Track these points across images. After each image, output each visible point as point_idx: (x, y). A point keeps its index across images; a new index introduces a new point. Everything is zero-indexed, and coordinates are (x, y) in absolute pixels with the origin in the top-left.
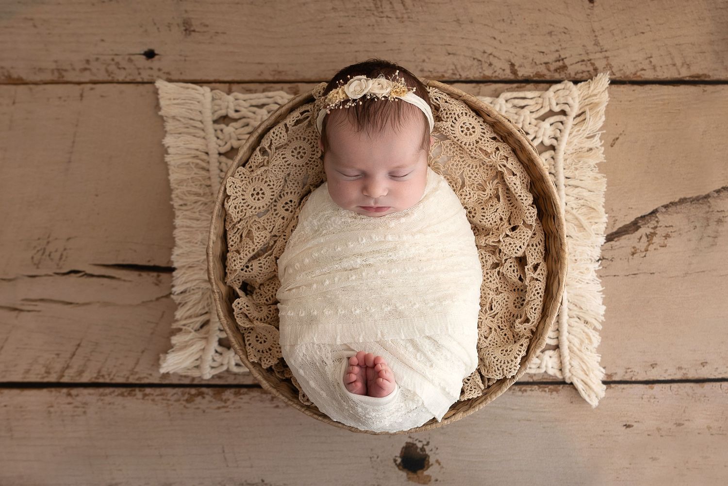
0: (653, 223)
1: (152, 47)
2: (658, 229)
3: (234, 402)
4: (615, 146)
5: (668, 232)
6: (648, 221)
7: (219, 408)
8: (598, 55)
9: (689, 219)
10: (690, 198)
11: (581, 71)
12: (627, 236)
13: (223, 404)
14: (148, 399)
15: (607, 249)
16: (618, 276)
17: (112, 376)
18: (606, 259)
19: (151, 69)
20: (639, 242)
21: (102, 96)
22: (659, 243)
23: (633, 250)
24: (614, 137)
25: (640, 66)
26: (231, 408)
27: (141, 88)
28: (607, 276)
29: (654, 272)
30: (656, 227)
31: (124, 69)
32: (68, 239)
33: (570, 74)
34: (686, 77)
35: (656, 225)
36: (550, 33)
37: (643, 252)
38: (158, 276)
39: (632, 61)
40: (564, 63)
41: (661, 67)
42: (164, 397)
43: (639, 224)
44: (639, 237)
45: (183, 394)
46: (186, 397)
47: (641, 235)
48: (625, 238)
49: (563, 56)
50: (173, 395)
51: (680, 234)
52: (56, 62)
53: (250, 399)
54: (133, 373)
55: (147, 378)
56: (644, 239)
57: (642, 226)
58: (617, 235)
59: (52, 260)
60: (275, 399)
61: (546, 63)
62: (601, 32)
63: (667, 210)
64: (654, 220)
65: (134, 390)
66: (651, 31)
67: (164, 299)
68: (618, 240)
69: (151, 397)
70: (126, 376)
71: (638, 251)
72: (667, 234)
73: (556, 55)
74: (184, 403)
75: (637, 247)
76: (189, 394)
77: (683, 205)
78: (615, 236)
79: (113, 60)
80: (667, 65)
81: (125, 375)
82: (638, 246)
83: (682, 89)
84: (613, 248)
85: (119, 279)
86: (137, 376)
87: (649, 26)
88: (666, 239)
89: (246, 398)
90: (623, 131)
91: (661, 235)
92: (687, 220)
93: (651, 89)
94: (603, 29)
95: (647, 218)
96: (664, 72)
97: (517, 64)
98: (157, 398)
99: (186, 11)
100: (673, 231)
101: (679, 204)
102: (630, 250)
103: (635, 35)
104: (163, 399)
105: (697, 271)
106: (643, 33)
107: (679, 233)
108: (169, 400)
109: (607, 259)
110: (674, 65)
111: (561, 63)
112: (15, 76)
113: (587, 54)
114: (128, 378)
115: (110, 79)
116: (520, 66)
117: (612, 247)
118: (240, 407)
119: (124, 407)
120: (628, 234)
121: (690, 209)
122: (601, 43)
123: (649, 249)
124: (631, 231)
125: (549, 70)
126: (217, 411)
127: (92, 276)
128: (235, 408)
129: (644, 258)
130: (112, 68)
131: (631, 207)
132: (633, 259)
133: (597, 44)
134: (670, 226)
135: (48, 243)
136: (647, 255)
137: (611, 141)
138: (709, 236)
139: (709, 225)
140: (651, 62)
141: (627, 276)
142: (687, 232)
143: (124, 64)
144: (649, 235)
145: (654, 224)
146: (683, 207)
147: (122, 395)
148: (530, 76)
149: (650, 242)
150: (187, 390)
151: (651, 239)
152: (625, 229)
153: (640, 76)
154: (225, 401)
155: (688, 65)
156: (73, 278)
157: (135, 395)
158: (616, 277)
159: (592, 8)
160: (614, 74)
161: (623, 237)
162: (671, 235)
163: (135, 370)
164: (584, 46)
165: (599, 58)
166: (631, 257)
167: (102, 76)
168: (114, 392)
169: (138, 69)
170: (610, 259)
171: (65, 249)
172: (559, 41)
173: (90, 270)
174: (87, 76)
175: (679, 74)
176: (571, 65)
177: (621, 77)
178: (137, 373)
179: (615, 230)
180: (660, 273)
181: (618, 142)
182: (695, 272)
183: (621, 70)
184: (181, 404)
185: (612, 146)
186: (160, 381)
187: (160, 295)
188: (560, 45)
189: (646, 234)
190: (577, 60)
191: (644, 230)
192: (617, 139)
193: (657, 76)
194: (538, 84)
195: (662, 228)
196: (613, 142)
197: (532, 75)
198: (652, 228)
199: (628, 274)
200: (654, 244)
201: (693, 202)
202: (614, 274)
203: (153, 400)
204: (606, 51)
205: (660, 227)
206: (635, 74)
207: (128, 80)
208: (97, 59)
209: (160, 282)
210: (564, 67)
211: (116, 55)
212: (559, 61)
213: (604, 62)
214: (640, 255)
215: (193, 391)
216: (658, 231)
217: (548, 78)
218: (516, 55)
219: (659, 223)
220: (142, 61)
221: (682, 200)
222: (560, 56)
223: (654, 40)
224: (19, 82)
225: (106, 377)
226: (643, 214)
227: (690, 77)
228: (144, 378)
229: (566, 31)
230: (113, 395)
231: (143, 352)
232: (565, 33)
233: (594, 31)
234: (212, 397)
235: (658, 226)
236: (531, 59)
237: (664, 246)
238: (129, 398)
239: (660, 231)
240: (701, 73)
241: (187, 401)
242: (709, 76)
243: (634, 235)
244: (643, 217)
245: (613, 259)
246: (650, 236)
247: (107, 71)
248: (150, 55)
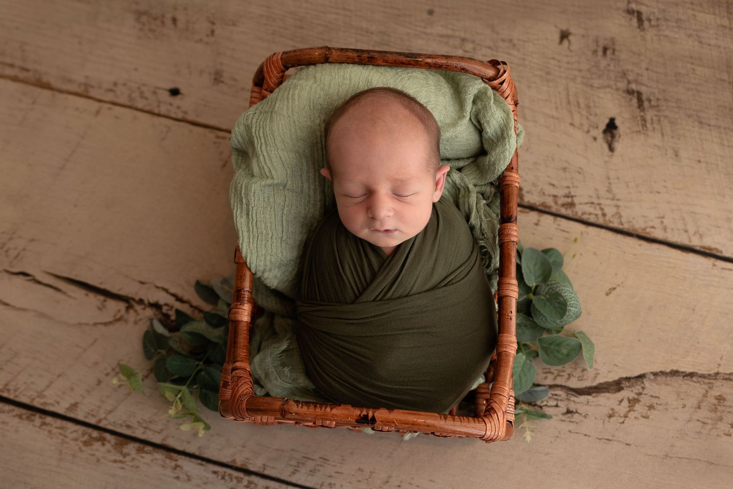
0: (637, 388)
1: (178, 86)
2: (643, 396)
3: (133, 459)
4: (611, 295)
5: (653, 403)
6: (633, 384)
7: (115, 461)
8: (608, 202)
9: (678, 395)
10: (683, 372)
11: (588, 212)
12: (607, 395)
13: (121, 458)
14: (44, 429)
15: (581, 403)
16: (589, 436)
17: (17, 393)
18: (579, 413)
19: (171, 104)
20: (619, 404)
21: (117, 117)
22: (642, 413)
23: (611, 412)
24: (611, 286)
25: (651, 224)
26: (128, 465)
27: (156, 120)
28: (577, 433)
29: (631, 443)
30: (640, 394)
31: (146, 99)
32: (32, 240)
33: (577, 213)
34: (697, 246)
35: (641, 391)
36: (565, 169)
37: (621, 417)
38: (105, 301)
39: (644, 217)
40: (573, 200)
41: (672, 229)
42: (62, 432)
43: (622, 385)
44: (620, 399)
45: (84, 434)
46: (86, 438)
47: (622, 398)
48: (605, 397)
49: (572, 194)
50: (72, 432)
51: (666, 409)
52: (87, 77)
53: (152, 461)
54: (41, 395)
55: (53, 405)
56: (625, 403)
57: (625, 388)
58: (596, 390)
59: (7, 256)
60: (178, 469)
61: (555, 196)
62: (616, 181)
63: (655, 378)
64: (640, 385)
65: (34, 415)
66: (667, 193)
67: (101, 327)
68: (597, 396)
69: (49, 428)
70: (33, 397)
71: (616, 414)
72: (652, 405)
73: (566, 191)
74: (81, 444)
75: (616, 410)
76: (90, 435)
77: (675, 377)
78: (594, 390)
79: (139, 88)
80: (679, 230)
81: (32, 395)
82: (617, 408)
83: (691, 257)
84: (590, 403)
85: (64, 293)
86: (42, 401)
87: (665, 187)
88: (650, 410)
89: (148, 458)
90: (622, 283)
91: (645, 404)
92: (676, 396)
93: (658, 249)
94: (618, 178)
95: (632, 381)
96: (674, 236)
97: (525, 189)
98: (55, 431)
99: (221, 64)
100: (659, 403)
101: (670, 375)
102: (607, 411)
103: (651, 192)
104: (60, 434)
105: (679, 456)
106: (659, 193)
107: (665, 407)
108: (66, 436)
109: (581, 414)
110: (686, 231)
111: (569, 200)
112: (45, 79)
113: (598, 198)
114: (33, 399)
115: (129, 104)
116: (528, 192)
117: (588, 402)
118: (138, 467)
119: (17, 431)
120: (609, 392)
121: (681, 384)
122: (615, 190)
123: (630, 415)
124: (612, 390)
125: (556, 203)
126: (112, 464)
127: (39, 283)
128: (132, 466)
129: (622, 425)
130: (136, 95)
131: (617, 364)
132: (609, 421)
133: (609, 191)
134: (656, 397)
135: (11, 239)
136: (626, 422)
137: (607, 289)
138: (698, 420)
139: (699, 408)
140: (662, 222)
141: (600, 439)
142: (674, 409)
143: (148, 94)
144: (632, 400)
145: (638, 390)
146: (673, 380)
147: (20, 416)
148: (535, 204)
149: (632, 408)
150: (90, 430)
151: (633, 406)
152: (606, 386)
153: (648, 233)
154: (125, 455)
155: (701, 235)
156: (20, 280)
157: (33, 421)
158: (587, 437)
159: (611, 157)
160: (622, 224)
161: (603, 394)
162: (656, 407)
163: (45, 393)
164: (596, 189)
165: (610, 205)
166: (607, 419)
167: (123, 100)
168: (13, 410)
169: (159, 102)
170: (583, 415)
171: (24, 250)
172: (572, 178)
173: (40, 277)
174: (109, 97)
175: (690, 241)
176: (581, 204)
177: (629, 229)
178: (44, 396)
179: (595, 384)
180: (636, 446)
181: (614, 293)
182: (677, 457)
183: (629, 222)
184: (78, 445)
185: (607, 294)
186: (65, 412)
187: (98, 321)
188: (572, 183)
189: (628, 398)
190: (586, 201)
191: (626, 393)
192: (614, 289)
193: (667, 237)
194: (542, 214)
195: (647, 396)
196: (610, 291)
197: (538, 203)
198: (636, 393)
199: (600, 437)
200: (636, 412)
201: (686, 378)
202: (585, 433)
203: (50, 432)
204: (618, 200)
205: (646, 394)
206: (644, 229)
207: (147, 108)
208: (125, 84)
209: (104, 307)
210: (572, 205)
211: (144, 85)
212: (568, 197)
213: (614, 210)
214: (617, 419)
215: (95, 434)
216: (643, 398)
217: (554, 210)
218: (526, 181)
219: (645, 390)
220: (165, 96)
221: (673, 373)
222: (570, 193)
223: (669, 202)
224: (47, 86)
225: (12, 392)
226: (629, 375)
227: (701, 247)
228: (51, 404)
229: (580, 171)
230: (11, 414)
231: (59, 376)
232: (579, 173)
233: (609, 178)
234: (112, 446)
235: (643, 393)
236: (539, 188)
237: (647, 417)
238: (26, 422)
239: (644, 399)
240: (713, 246)
241: (86, 443)
242: (721, 252)
243: (614, 395)
244: (628, 379)
245: (587, 416)
246: (633, 402)
247: (130, 96)
248: (175, 92)
